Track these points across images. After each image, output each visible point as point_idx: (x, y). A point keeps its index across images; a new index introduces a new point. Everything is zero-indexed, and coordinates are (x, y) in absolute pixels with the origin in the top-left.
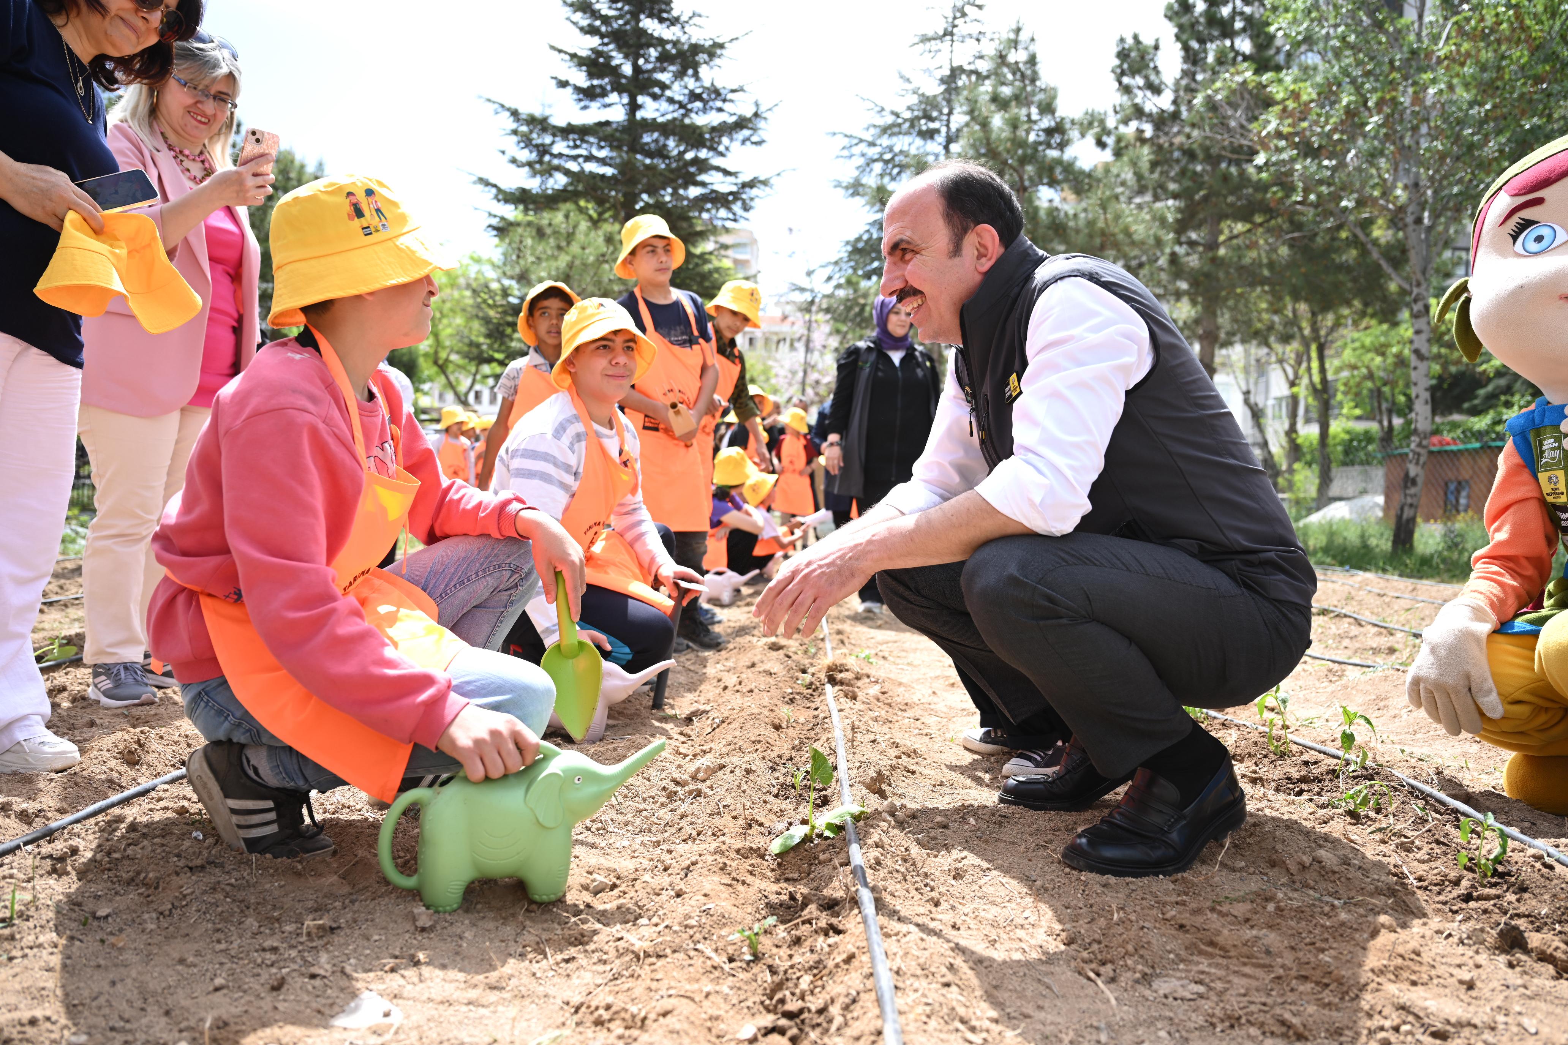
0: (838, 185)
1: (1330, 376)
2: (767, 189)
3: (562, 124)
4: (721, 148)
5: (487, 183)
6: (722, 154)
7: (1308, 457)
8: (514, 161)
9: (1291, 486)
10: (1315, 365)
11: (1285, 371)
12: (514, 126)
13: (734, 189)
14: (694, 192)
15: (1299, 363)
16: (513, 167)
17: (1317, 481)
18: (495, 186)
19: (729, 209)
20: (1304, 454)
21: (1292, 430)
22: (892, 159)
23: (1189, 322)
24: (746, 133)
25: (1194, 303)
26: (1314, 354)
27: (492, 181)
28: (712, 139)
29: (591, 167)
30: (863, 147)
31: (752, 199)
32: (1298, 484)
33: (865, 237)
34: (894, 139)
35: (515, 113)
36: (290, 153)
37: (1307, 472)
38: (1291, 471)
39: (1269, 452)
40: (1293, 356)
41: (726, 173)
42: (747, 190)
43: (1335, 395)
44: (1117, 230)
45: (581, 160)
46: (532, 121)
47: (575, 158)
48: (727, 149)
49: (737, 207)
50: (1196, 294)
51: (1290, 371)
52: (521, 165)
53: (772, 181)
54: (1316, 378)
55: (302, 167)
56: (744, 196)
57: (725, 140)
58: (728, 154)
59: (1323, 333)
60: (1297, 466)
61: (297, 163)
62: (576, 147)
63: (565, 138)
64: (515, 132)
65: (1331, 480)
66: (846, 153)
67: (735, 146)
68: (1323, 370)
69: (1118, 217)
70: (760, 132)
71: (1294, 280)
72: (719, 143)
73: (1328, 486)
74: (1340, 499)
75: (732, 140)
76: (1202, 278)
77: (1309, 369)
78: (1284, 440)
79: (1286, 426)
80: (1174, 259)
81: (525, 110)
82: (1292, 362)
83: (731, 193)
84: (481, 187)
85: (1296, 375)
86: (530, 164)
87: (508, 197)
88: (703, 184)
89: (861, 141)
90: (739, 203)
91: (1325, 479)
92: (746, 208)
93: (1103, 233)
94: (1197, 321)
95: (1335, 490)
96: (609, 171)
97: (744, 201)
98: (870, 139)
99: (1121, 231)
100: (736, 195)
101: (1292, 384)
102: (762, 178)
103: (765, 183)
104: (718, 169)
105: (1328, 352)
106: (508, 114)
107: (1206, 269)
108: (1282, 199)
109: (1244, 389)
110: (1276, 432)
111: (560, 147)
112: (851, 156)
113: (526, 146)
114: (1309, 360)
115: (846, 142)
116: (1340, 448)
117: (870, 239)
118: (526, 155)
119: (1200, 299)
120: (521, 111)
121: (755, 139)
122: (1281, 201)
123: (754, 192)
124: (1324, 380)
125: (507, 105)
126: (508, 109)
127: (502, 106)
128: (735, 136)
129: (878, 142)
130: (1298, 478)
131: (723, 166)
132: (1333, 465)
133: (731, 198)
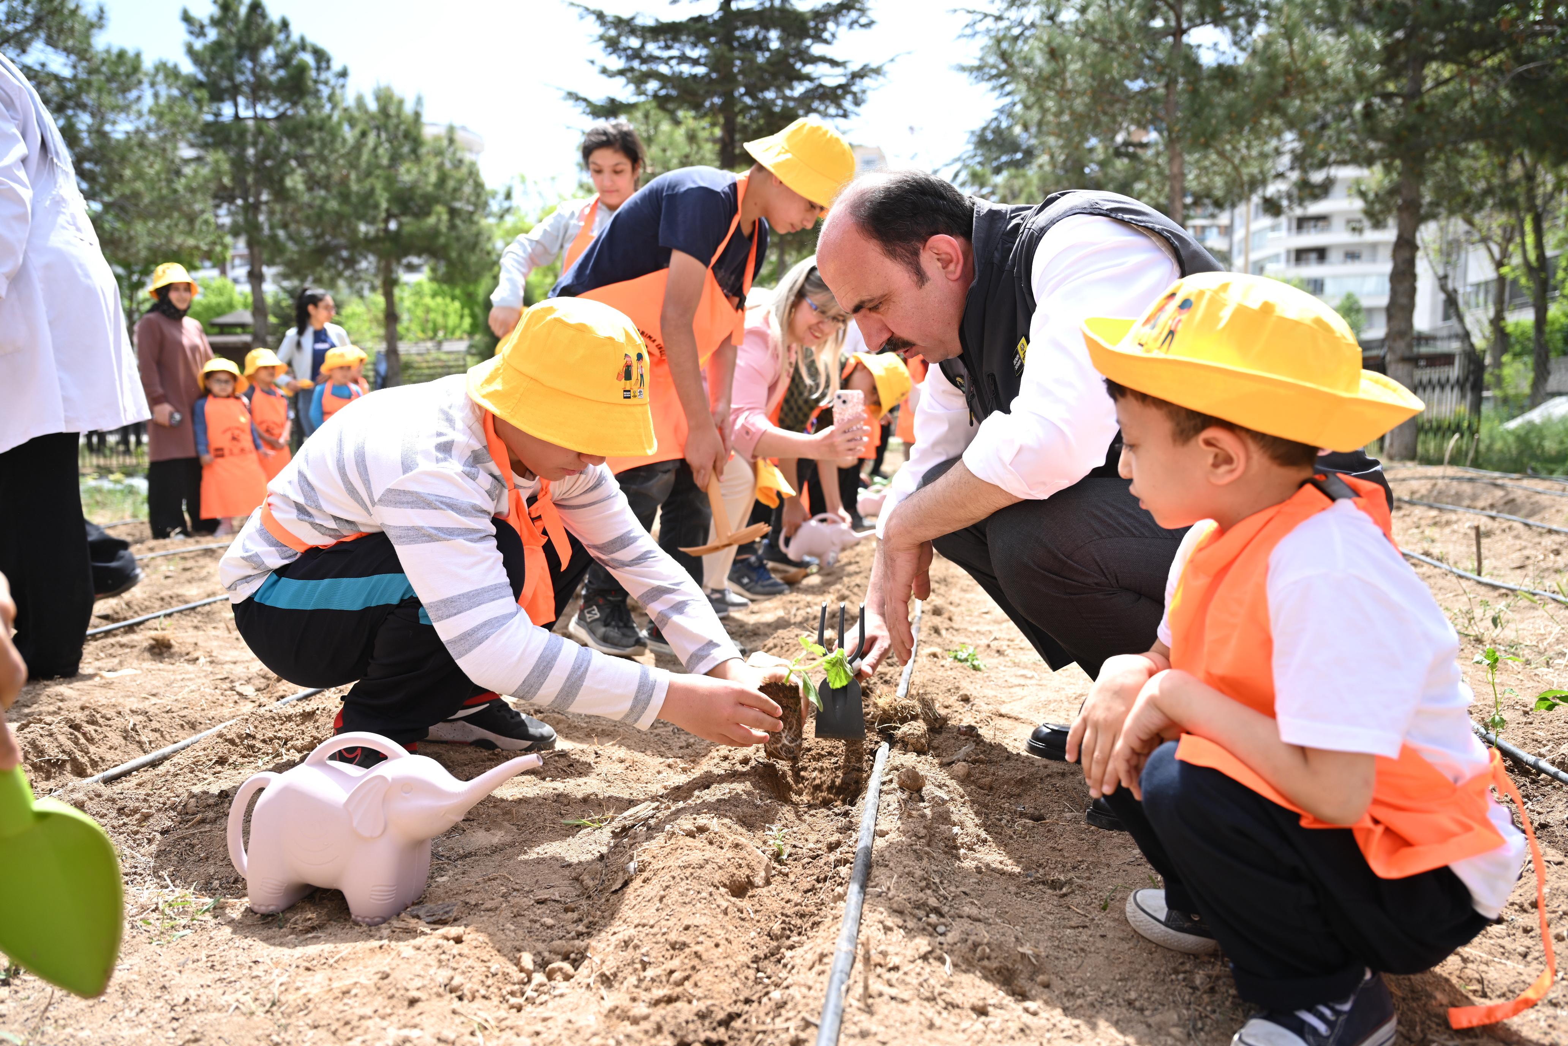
0: (963, 69)
1: (1549, 253)
2: (880, 78)
3: (651, 23)
4: (826, 35)
5: (577, 98)
6: (826, 42)
7: (1518, 348)
8: (604, 71)
9: (1499, 381)
10: (1530, 240)
11: (1490, 250)
12: (601, 30)
13: (843, 81)
14: (799, 89)
15: (1509, 240)
16: (604, 77)
17: (1531, 375)
18: (585, 100)
19: (839, 106)
20: (1512, 346)
21: (1497, 321)
22: (1022, 34)
23: (1381, 193)
24: (854, 14)
25: (1388, 168)
26: (1528, 227)
27: (582, 94)
28: (816, 28)
29: (686, 69)
30: (989, 23)
31: (864, 92)
32: (1508, 380)
33: (994, 125)
34: (1024, 11)
35: (600, 16)
36: (388, 89)
37: (1519, 365)
38: (1498, 364)
39: (1472, 345)
40: (1499, 232)
41: (834, 63)
42: (858, 80)
43: (1555, 274)
44: (1306, 66)
45: (673, 62)
46: (619, 23)
47: (667, 61)
48: (833, 35)
49: (847, 103)
50: (1393, 157)
51: (1496, 250)
52: (612, 75)
53: (885, 69)
54: (1532, 256)
55: (401, 103)
56: (855, 89)
57: (831, 26)
58: (835, 42)
59: (1539, 202)
60: (1506, 358)
61: (395, 99)
62: (668, 47)
63: (655, 39)
64: (601, 38)
65: (1549, 373)
66: (969, 31)
67: (842, 31)
68: (1539, 245)
69: (1307, 47)
70: (869, 13)
71: (1528, 124)
72: (825, 29)
73: (1546, 380)
74: (1560, 394)
75: (838, 24)
76: (1405, 133)
77: (1523, 244)
78: (1488, 330)
79: (1491, 313)
80: (1369, 112)
81: (610, 13)
82: (1499, 239)
83: (840, 86)
84: (571, 102)
85: (1505, 253)
86: (622, 73)
87: (598, 111)
88: (808, 78)
89: (986, 15)
90: (849, 97)
91: (1542, 372)
92: (857, 103)
93: (1287, 71)
94: (1393, 192)
95: (1552, 384)
96: (701, 70)
97: (854, 94)
98: (997, 14)
99: (1312, 66)
100: (845, 88)
101: (1499, 264)
102: (874, 65)
103: (877, 71)
104: (823, 59)
105: (1546, 225)
106: (593, 18)
107: (1410, 121)
108: (1518, 18)
109: (1441, 272)
110: (1478, 321)
111: (652, 48)
112: (974, 34)
113: (614, 52)
114: (1523, 234)
115: (969, 18)
116: (1559, 336)
117: (998, 127)
118: (616, 63)
119: (1398, 162)
120: (606, 12)
121: (863, 21)
122: (1514, 22)
123: (866, 82)
124: (1541, 256)
125: (592, 8)
126: (594, 12)
127: (587, 9)
128: (841, 19)
129: (1006, 15)
130: (1507, 371)
131: (829, 55)
132: (1553, 355)
133: (839, 92)
